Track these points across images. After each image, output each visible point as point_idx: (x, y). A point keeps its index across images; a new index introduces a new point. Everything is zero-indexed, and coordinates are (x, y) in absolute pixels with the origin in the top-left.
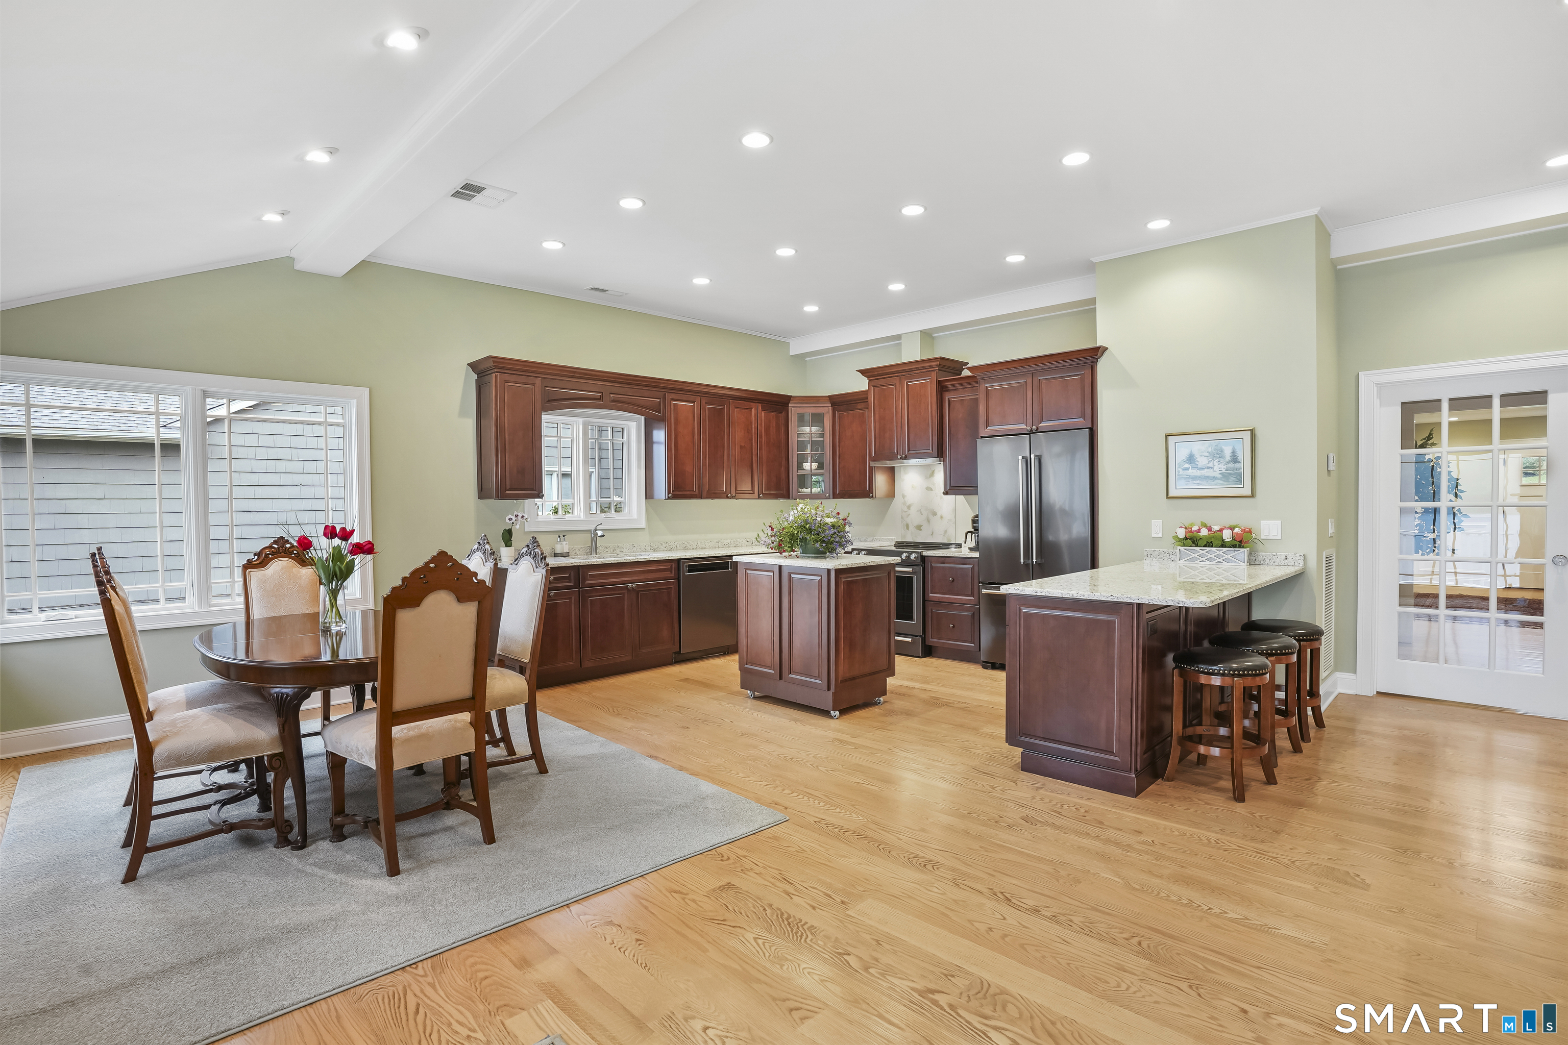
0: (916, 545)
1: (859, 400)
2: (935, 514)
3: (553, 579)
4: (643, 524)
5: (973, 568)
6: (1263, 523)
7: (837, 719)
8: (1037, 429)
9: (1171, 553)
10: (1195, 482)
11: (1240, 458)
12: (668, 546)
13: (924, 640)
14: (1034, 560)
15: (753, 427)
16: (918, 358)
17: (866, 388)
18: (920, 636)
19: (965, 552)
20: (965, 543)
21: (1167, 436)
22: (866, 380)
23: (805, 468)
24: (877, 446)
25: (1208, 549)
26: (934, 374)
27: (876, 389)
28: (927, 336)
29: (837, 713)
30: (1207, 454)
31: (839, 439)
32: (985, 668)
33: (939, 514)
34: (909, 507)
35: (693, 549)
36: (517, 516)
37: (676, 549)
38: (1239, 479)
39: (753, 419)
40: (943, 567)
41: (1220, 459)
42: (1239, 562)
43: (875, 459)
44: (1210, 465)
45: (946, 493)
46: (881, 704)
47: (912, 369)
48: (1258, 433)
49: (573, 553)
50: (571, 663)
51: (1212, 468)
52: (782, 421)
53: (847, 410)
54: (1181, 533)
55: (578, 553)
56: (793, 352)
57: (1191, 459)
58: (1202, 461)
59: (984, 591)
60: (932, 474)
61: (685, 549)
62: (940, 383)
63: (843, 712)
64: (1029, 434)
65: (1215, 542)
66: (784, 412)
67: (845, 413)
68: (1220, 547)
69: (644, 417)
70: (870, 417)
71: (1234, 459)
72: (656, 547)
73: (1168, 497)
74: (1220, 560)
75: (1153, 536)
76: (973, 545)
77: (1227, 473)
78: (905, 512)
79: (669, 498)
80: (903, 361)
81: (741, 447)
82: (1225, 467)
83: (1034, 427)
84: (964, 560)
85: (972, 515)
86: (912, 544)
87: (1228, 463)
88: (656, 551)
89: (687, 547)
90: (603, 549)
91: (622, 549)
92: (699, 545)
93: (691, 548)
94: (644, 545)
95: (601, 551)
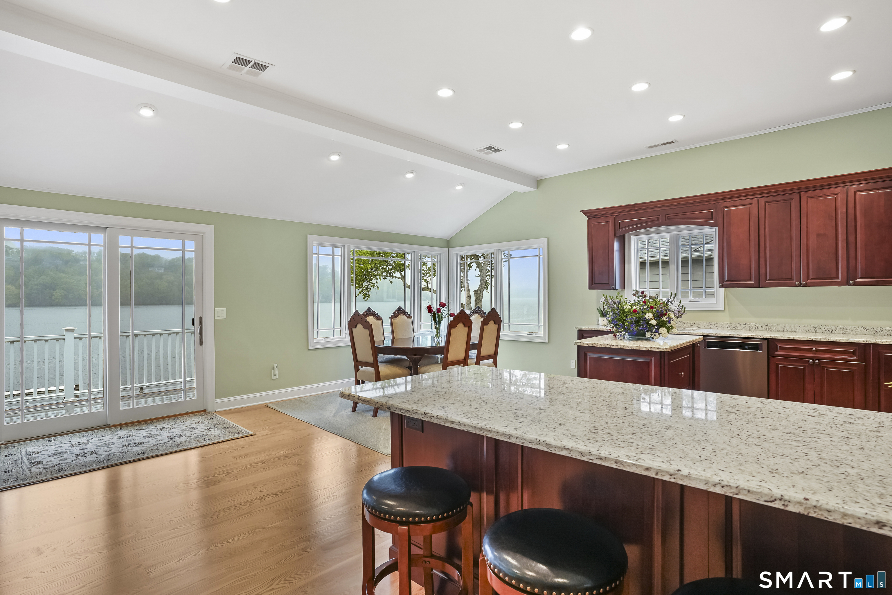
4: (721, 307)
12: (747, 326)
35: (779, 331)
72: (734, 326)
79: (722, 286)
88: (734, 329)
89: (770, 329)
90: (681, 324)
91: (699, 325)
92: (787, 328)
93: (777, 330)
94: (721, 324)
95: (680, 325)
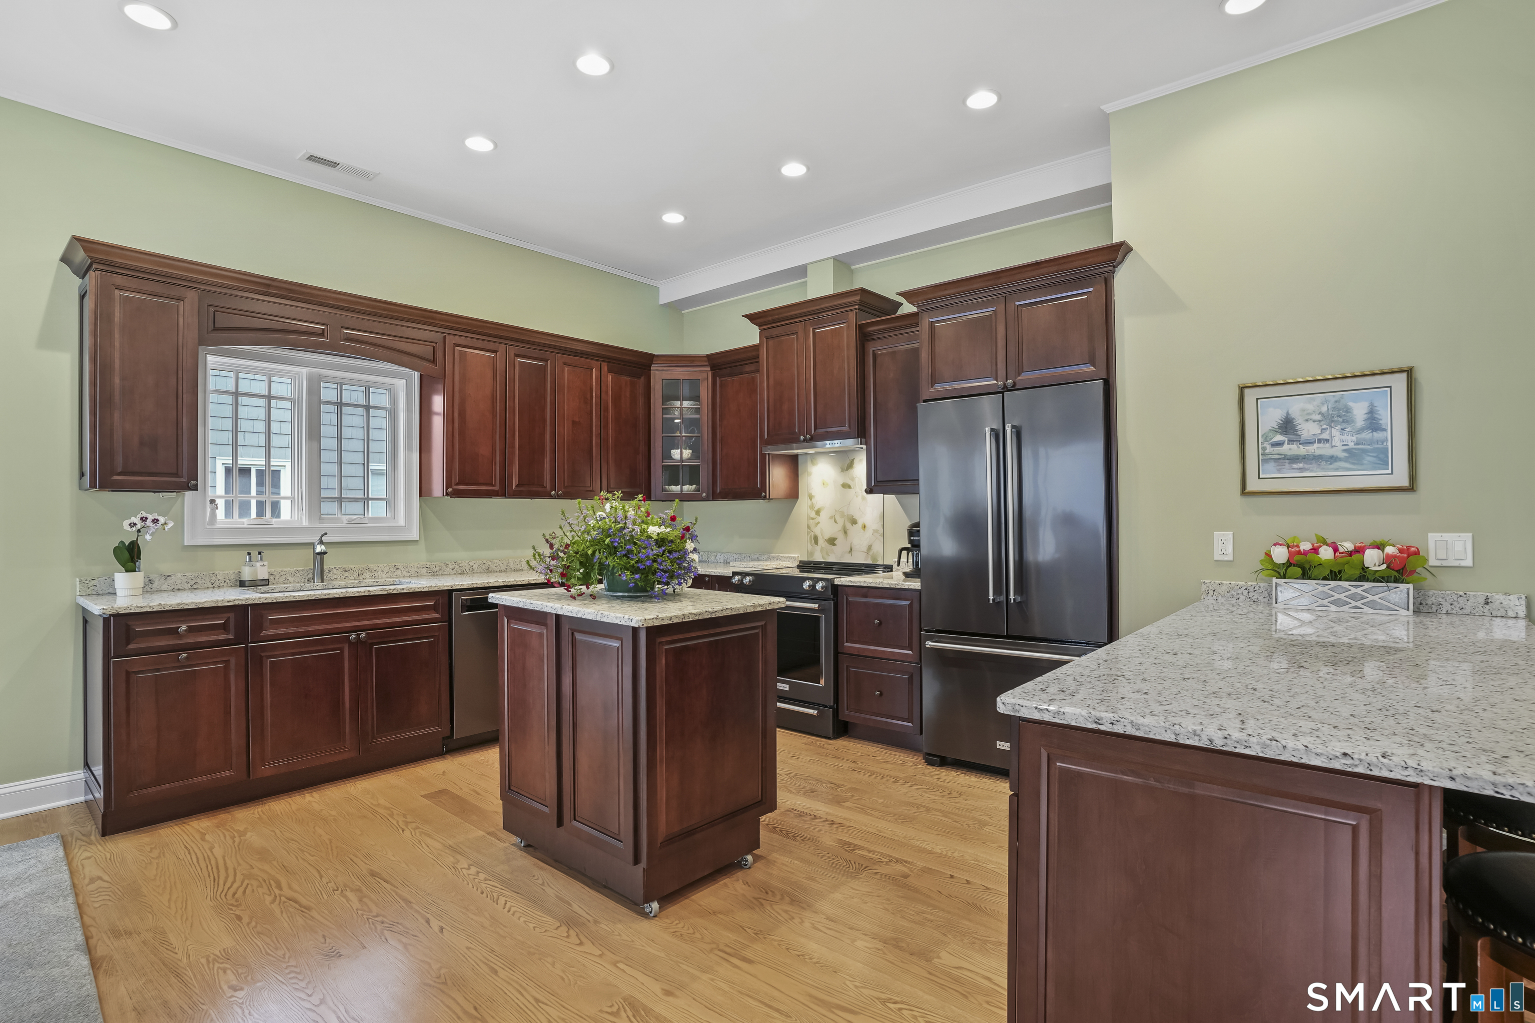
0: (827, 567)
1: (748, 360)
2: (854, 522)
3: (185, 631)
4: (414, 534)
5: (910, 605)
6: (1433, 538)
7: (655, 916)
8: (1014, 384)
9: (1251, 589)
10: (1295, 466)
11: (1385, 421)
12: (457, 567)
13: (836, 713)
14: (1012, 597)
15: (594, 395)
16: (830, 292)
17: (757, 341)
18: (831, 707)
19: (896, 579)
20: (898, 565)
21: (1242, 389)
22: (756, 329)
23: (673, 457)
24: (771, 424)
25: (1333, 583)
26: (852, 316)
27: (771, 342)
28: (842, 263)
29: (655, 905)
30: (1319, 417)
31: (721, 416)
32: (930, 763)
33: (860, 523)
34: (818, 512)
35: (501, 571)
36: (144, 519)
37: (472, 572)
38: (1383, 459)
39: (594, 384)
40: (865, 603)
41: (1344, 425)
42: (1397, 608)
43: (768, 443)
44: (1325, 436)
45: (870, 491)
46: (748, 867)
47: (821, 309)
48: (1421, 376)
49: (282, 580)
50: (227, 773)
51: (1327, 441)
52: (641, 390)
53: (731, 375)
54: (1280, 555)
55: (291, 579)
56: (663, 300)
57: (1287, 426)
58: (1308, 429)
59: (929, 644)
60: (850, 466)
61: (488, 571)
62: (861, 328)
63: (667, 899)
64: (1002, 393)
65: (1349, 571)
66: (643, 378)
67: (729, 379)
68: (1355, 580)
69: (419, 374)
70: (762, 382)
71: (1373, 423)
72: (437, 568)
73: (1244, 492)
74: (1359, 604)
75: (1216, 559)
76: (909, 568)
77: (1359, 449)
78: (813, 519)
79: (447, 494)
80: (810, 297)
81: (574, 422)
82: (1354, 438)
83: (1010, 382)
84: (896, 593)
85: (908, 523)
86: (823, 565)
87: (1360, 431)
88: (437, 575)
89: (490, 569)
90: (339, 572)
91: (376, 573)
92: (511, 565)
93: (498, 570)
94: (416, 566)
95: (335, 576)
